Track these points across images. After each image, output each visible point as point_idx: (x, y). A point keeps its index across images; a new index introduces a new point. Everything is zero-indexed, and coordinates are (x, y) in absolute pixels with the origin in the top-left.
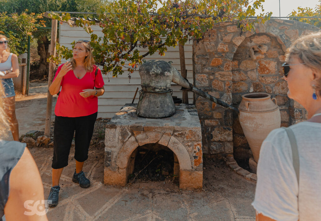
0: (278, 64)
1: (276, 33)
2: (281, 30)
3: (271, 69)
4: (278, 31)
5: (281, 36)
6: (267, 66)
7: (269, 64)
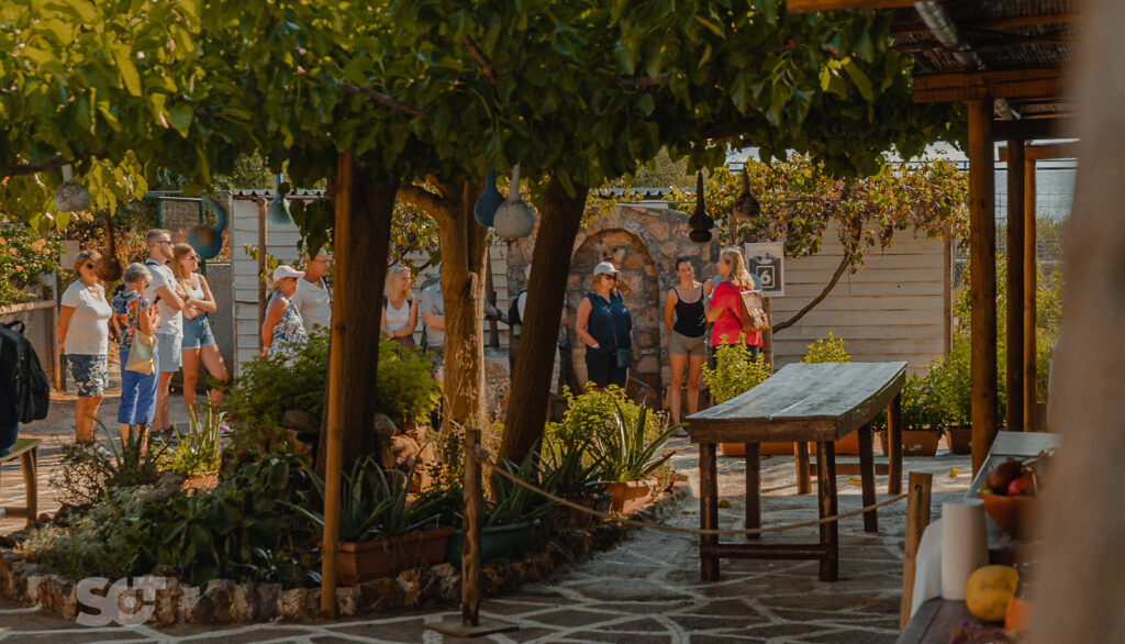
0: (644, 279)
1: (635, 229)
2: (642, 225)
3: (632, 288)
4: (638, 226)
5: (642, 234)
6: (626, 282)
7: (630, 279)
